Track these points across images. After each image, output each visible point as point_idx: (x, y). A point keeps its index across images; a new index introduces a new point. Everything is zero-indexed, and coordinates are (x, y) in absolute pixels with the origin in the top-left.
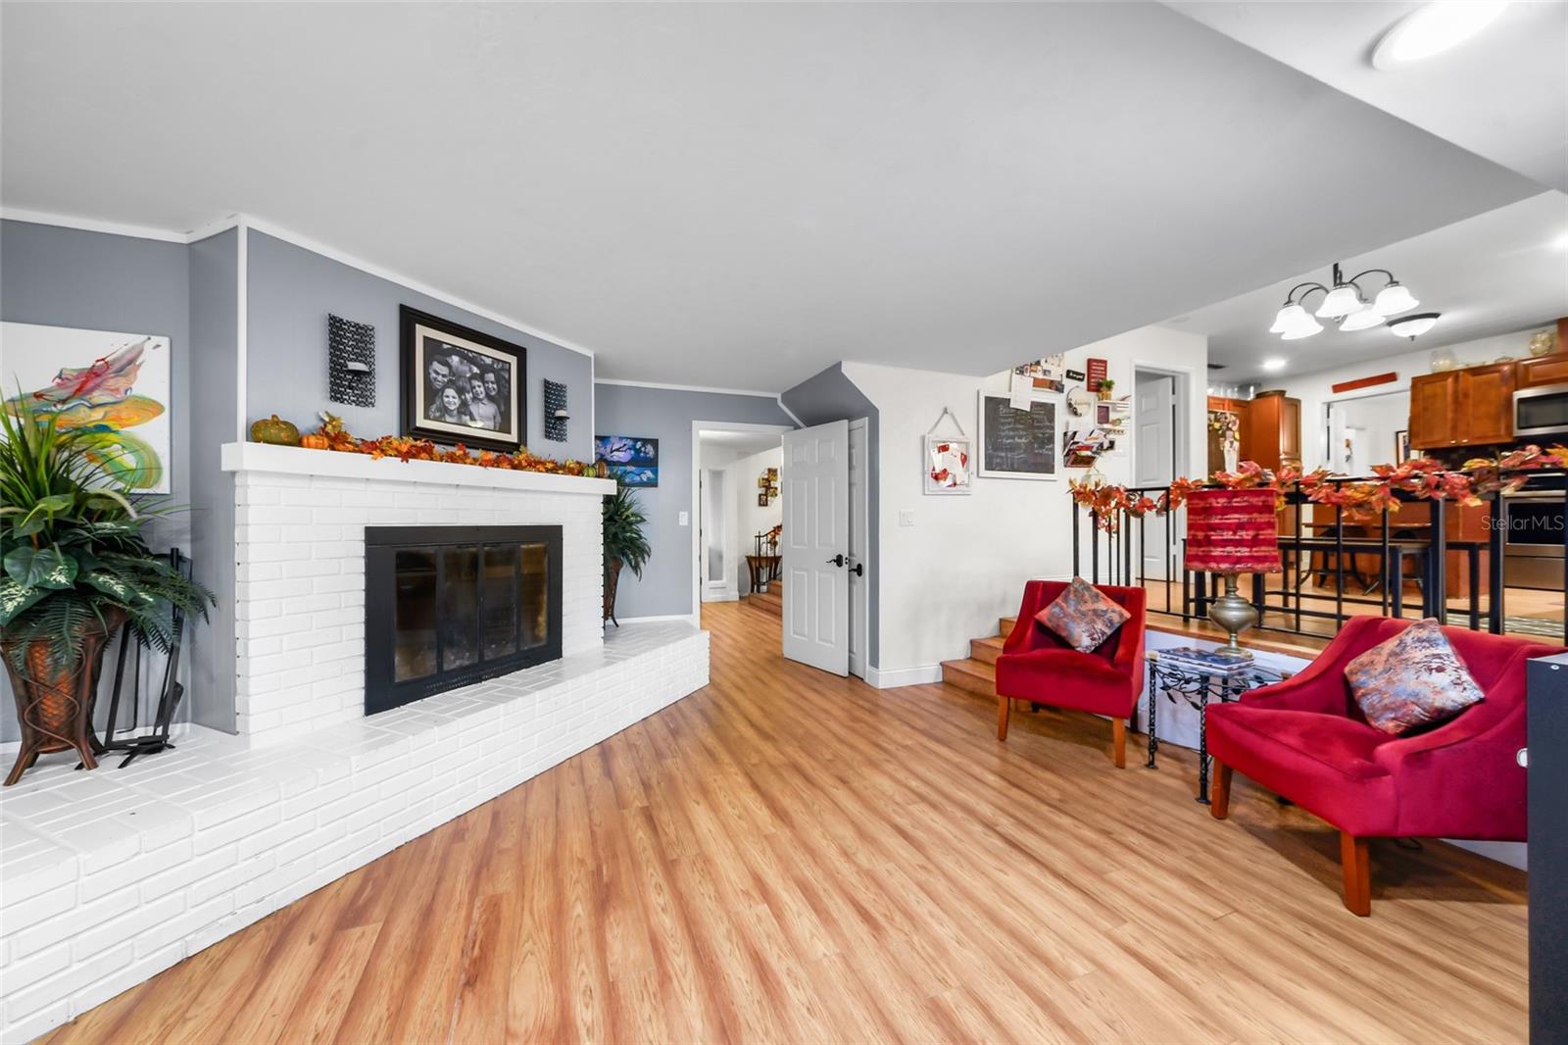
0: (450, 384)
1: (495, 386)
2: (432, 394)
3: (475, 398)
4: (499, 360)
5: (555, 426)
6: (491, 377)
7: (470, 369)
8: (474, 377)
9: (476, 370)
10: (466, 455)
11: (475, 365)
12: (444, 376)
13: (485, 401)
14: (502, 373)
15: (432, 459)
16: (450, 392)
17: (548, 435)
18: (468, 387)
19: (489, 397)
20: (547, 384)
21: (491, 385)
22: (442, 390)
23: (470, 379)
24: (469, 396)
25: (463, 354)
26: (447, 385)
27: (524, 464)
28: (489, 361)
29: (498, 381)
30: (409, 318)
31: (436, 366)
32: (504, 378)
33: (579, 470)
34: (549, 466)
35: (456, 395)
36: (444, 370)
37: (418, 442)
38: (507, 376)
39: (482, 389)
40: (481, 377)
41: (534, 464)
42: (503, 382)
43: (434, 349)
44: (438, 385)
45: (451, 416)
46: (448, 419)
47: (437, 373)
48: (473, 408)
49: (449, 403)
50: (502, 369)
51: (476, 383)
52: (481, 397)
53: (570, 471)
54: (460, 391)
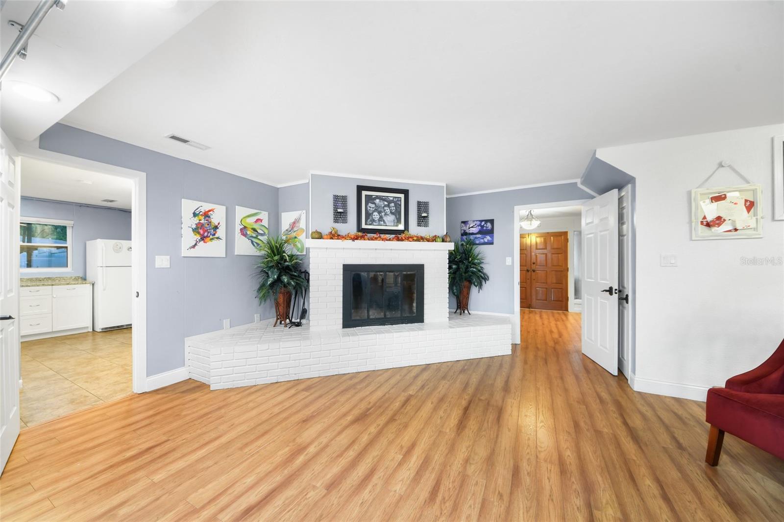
0: (376, 210)
1: (394, 208)
2: (368, 215)
3: (386, 214)
4: (396, 197)
5: (423, 220)
6: (393, 205)
7: (384, 204)
8: (385, 206)
9: (386, 203)
10: (380, 237)
11: (386, 201)
12: (373, 208)
13: (390, 215)
14: (398, 202)
15: (365, 240)
16: (376, 213)
17: (419, 225)
18: (383, 210)
19: (391, 213)
20: (419, 203)
21: (392, 208)
22: (372, 213)
23: (383, 207)
24: (383, 214)
25: (381, 198)
26: (374, 211)
27: (404, 238)
28: (391, 199)
29: (395, 206)
30: (360, 189)
31: (370, 205)
32: (398, 204)
33: (434, 239)
34: (415, 238)
35: (378, 214)
36: (373, 206)
37: (363, 233)
38: (400, 203)
39: (389, 210)
40: (388, 206)
41: (410, 238)
42: (398, 206)
43: (369, 199)
44: (371, 212)
45: (376, 222)
46: (374, 224)
47: (370, 207)
48: (385, 218)
49: (375, 218)
50: (398, 201)
51: (386, 208)
52: (388, 213)
53: (428, 240)
54: (380, 213)
